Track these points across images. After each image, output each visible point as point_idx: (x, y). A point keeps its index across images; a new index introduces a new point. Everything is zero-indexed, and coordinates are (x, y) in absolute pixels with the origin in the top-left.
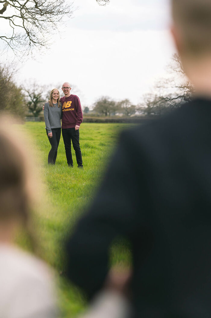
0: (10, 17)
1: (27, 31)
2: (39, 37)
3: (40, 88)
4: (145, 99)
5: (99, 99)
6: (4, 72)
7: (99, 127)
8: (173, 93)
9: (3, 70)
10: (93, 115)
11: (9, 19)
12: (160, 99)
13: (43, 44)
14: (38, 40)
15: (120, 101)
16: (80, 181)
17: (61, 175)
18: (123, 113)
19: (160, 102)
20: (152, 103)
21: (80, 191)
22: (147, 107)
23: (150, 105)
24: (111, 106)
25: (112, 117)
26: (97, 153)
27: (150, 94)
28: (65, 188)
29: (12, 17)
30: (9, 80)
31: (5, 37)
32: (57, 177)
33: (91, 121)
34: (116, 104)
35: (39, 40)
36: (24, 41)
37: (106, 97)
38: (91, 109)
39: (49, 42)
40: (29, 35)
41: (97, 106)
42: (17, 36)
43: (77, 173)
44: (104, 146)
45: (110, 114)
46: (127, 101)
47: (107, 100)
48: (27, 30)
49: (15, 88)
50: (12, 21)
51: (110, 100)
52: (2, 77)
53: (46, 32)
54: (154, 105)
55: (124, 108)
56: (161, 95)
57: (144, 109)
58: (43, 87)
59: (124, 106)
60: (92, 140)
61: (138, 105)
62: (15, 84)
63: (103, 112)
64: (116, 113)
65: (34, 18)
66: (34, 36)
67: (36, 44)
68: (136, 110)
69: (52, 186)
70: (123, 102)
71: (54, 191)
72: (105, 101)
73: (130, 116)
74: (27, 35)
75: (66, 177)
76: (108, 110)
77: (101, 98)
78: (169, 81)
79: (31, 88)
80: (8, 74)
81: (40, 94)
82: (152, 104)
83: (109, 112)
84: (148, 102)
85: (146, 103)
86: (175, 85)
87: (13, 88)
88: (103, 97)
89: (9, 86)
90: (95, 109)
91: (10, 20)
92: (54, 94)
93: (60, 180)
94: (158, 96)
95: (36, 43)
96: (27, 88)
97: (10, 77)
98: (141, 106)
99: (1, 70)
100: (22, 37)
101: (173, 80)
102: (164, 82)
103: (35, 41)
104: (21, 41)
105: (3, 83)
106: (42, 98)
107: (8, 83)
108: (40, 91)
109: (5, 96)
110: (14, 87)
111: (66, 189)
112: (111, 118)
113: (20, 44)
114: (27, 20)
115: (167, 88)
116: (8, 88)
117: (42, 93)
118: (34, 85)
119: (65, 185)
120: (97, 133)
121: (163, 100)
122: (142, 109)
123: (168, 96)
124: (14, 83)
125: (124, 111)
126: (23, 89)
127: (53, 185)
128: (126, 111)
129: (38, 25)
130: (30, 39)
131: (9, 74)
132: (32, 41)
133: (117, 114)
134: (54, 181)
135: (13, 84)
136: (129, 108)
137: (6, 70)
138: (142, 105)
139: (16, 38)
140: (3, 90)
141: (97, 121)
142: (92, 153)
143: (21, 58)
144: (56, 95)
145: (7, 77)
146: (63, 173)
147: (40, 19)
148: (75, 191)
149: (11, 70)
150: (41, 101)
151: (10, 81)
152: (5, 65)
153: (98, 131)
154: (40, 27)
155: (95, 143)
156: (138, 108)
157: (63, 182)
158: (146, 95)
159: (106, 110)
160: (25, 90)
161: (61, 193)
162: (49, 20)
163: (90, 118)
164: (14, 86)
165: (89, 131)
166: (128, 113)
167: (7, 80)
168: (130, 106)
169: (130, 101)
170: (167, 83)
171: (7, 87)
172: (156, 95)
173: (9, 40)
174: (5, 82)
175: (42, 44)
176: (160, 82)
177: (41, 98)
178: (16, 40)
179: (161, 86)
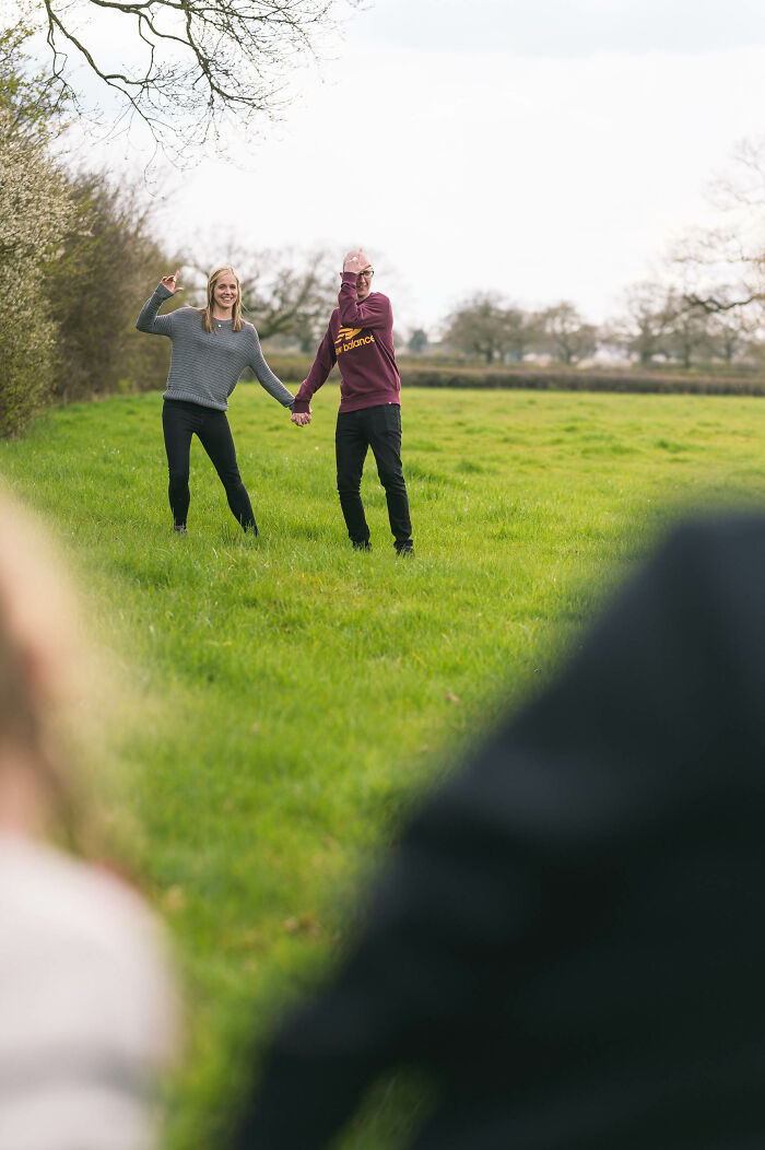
0: (142, 6)
1: (200, 57)
2: (244, 80)
3: (251, 262)
4: (630, 302)
5: (466, 302)
6: (119, 200)
7: (461, 403)
8: (733, 281)
9: (115, 196)
10: (441, 360)
11: (135, 12)
12: (686, 305)
13: (258, 104)
14: (239, 89)
15: (542, 309)
16: (381, 600)
17: (313, 575)
18: (553, 355)
19: (685, 316)
20: (657, 317)
21: (380, 635)
22: (637, 332)
23: (651, 325)
24: (507, 328)
25: (512, 367)
26: (449, 499)
27: (649, 286)
28: (325, 623)
29: (147, 6)
30: (138, 229)
31: (123, 78)
32: (300, 583)
33: (431, 381)
34: (526, 321)
35: (246, 89)
36: (191, 91)
37: (489, 294)
38: (434, 338)
39: (278, 97)
40: (206, 71)
41: (455, 326)
42: (164, 73)
43: (372, 570)
44: (474, 473)
45: (503, 354)
46: (565, 310)
47: (494, 305)
48: (202, 52)
49: (161, 260)
50: (146, 17)
51: (503, 306)
52: (111, 220)
53: (270, 59)
54: (662, 327)
55: (554, 336)
56: (690, 291)
57: (628, 340)
58: (261, 256)
59: (555, 326)
60: (433, 449)
61: (606, 325)
62: (160, 244)
63: (477, 348)
64: (527, 353)
65: (228, 7)
66: (226, 73)
67: (232, 103)
68: (598, 345)
69: (281, 617)
70: (551, 314)
71: (284, 635)
72: (486, 310)
73: (576, 363)
74: (201, 70)
75: (332, 583)
76: (496, 341)
77: (470, 298)
78: (720, 239)
79: (218, 260)
80: (136, 207)
81: (250, 281)
82: (660, 323)
83: (499, 347)
84: (642, 316)
85: (636, 317)
86: (741, 251)
87: (152, 261)
88: (479, 294)
89: (136, 254)
90: (449, 339)
91: (141, 15)
92: (223, 287)
93: (309, 594)
94: (680, 292)
95: (232, 98)
96: (202, 262)
97: (141, 221)
98: (618, 330)
99: (110, 197)
100: (182, 79)
101: (734, 236)
102: (701, 242)
103: (229, 92)
104: (180, 91)
105: (117, 240)
106: (258, 296)
107: (134, 243)
108: (252, 270)
109: (121, 290)
110: (154, 258)
111: (329, 628)
112: (505, 372)
113: (175, 102)
114: (201, 15)
115: (710, 263)
116: (135, 259)
117: (258, 277)
118: (230, 250)
119: (326, 614)
120: (453, 426)
121: (699, 310)
122: (622, 339)
123: (717, 292)
124: (154, 240)
125: (557, 346)
126: (191, 262)
127: (283, 613)
128: (564, 345)
129: (240, 33)
130: (212, 85)
131: (140, 207)
132: (218, 91)
133: (530, 358)
134: (287, 598)
135: (151, 243)
136: (574, 334)
137: (128, 193)
138: (621, 324)
139: (162, 83)
140: (115, 269)
141: (455, 383)
142: (430, 498)
143: (179, 153)
144: (229, 291)
145: (129, 220)
146: (320, 568)
147: (250, 13)
148: (361, 636)
149: (143, 197)
150: (253, 305)
151: (140, 235)
152: (124, 175)
153: (459, 418)
154: (249, 41)
155: (444, 461)
156: (605, 336)
157: (318, 603)
158: (635, 287)
159: (490, 340)
160: (196, 266)
161: (312, 642)
162: (282, 18)
163: (429, 369)
164: (155, 252)
165: (425, 418)
166: (570, 354)
167: (132, 230)
168: (575, 328)
169: (578, 310)
170: (711, 246)
171: (130, 258)
172: (672, 290)
173: (134, 90)
174: (122, 238)
175: (255, 102)
176: (685, 241)
177: (253, 297)
178: (163, 90)
179: (690, 258)
